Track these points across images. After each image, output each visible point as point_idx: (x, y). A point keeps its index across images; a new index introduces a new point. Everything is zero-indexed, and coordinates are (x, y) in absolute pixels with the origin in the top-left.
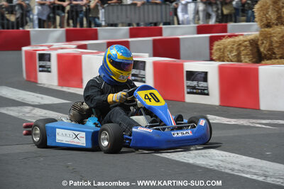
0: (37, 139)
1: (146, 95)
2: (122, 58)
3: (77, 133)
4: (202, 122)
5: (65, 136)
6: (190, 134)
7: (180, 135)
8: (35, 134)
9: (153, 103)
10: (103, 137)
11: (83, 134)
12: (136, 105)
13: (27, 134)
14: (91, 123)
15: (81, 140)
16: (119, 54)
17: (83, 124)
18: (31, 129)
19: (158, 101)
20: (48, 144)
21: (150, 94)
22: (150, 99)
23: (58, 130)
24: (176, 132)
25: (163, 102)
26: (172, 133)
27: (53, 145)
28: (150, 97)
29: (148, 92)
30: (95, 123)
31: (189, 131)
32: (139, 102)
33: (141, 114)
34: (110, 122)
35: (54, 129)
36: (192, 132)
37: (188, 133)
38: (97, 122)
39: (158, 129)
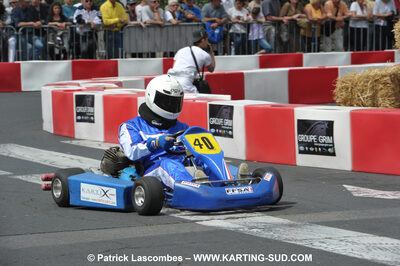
1: (196, 140)
3: (106, 189)
4: (268, 177)
6: (250, 191)
7: (236, 192)
8: (56, 188)
9: (204, 151)
10: (137, 193)
13: (46, 189)
14: (127, 175)
18: (50, 182)
19: (212, 148)
21: (202, 138)
22: (201, 146)
23: (83, 185)
25: (217, 150)
26: (226, 189)
27: (78, 203)
28: (202, 142)
29: (199, 136)
30: (131, 176)
31: (250, 188)
35: (78, 184)
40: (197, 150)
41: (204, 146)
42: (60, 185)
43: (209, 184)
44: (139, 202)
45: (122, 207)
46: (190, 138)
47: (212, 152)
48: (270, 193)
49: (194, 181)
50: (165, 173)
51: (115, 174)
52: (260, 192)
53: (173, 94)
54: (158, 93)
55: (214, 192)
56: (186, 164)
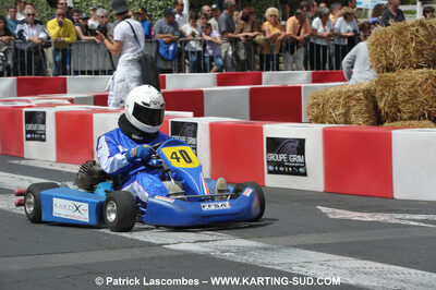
0: (30, 210)
1: (174, 153)
3: (78, 204)
4: (248, 192)
5: (63, 208)
6: (228, 207)
7: (213, 208)
8: (29, 203)
9: (181, 165)
10: (109, 208)
11: (86, 206)
14: (102, 190)
15: (83, 214)
18: (23, 198)
19: (190, 161)
20: (43, 219)
21: (180, 152)
22: (178, 159)
23: (55, 200)
24: (207, 204)
26: (202, 205)
27: (49, 219)
28: (179, 155)
29: (177, 149)
30: (106, 191)
31: (227, 203)
35: (50, 198)
36: (231, 204)
37: (224, 205)
40: (174, 163)
41: (182, 160)
42: (32, 200)
43: (184, 200)
44: (112, 217)
45: (94, 222)
46: (167, 152)
47: (189, 166)
48: (249, 209)
49: (168, 196)
50: (140, 187)
51: (91, 189)
53: (152, 107)
54: (136, 105)
55: (189, 208)
56: (163, 178)
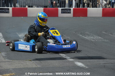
0: (11, 48)
1: (53, 32)
2: (44, 17)
3: (26, 46)
4: (74, 43)
5: (22, 47)
6: (70, 47)
7: (66, 47)
8: (11, 46)
9: (55, 35)
10: (36, 47)
11: (29, 46)
12: (49, 35)
13: (7, 45)
14: (32, 42)
15: (28, 48)
16: (42, 15)
17: (29, 42)
19: (58, 34)
20: (15, 50)
21: (55, 31)
22: (54, 33)
23: (19, 45)
24: (64, 46)
25: (59, 35)
27: (18, 50)
28: (55, 32)
29: (54, 31)
30: (33, 42)
31: (69, 46)
32: (50, 34)
33: (51, 39)
34: (39, 41)
35: (18, 44)
36: (70, 46)
37: (68, 46)
38: (34, 42)
39: (57, 44)
52: (72, 47)
